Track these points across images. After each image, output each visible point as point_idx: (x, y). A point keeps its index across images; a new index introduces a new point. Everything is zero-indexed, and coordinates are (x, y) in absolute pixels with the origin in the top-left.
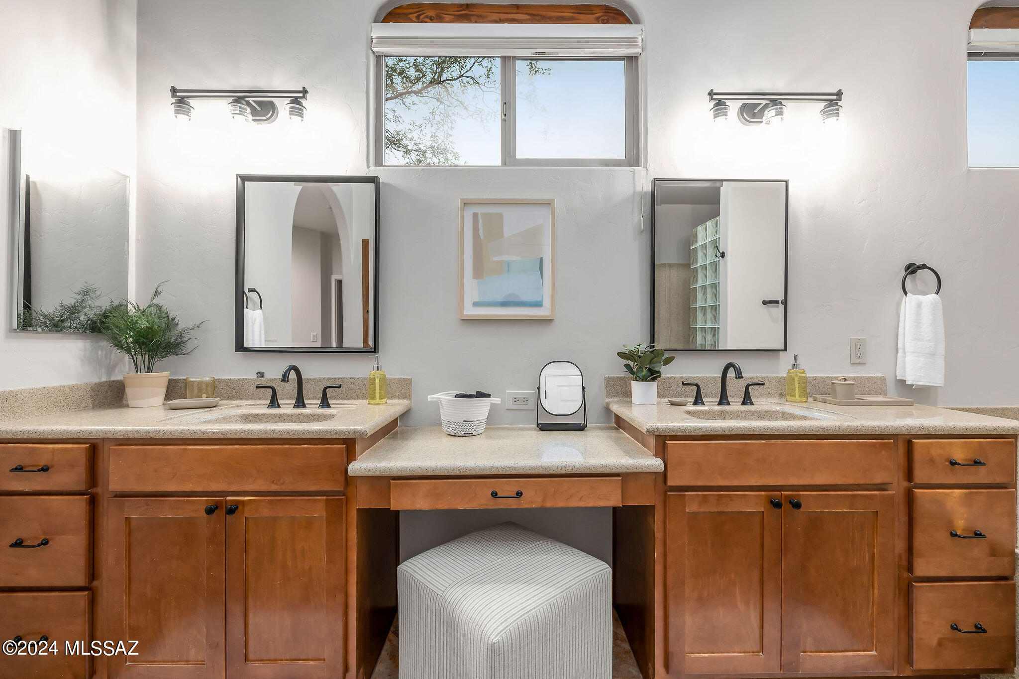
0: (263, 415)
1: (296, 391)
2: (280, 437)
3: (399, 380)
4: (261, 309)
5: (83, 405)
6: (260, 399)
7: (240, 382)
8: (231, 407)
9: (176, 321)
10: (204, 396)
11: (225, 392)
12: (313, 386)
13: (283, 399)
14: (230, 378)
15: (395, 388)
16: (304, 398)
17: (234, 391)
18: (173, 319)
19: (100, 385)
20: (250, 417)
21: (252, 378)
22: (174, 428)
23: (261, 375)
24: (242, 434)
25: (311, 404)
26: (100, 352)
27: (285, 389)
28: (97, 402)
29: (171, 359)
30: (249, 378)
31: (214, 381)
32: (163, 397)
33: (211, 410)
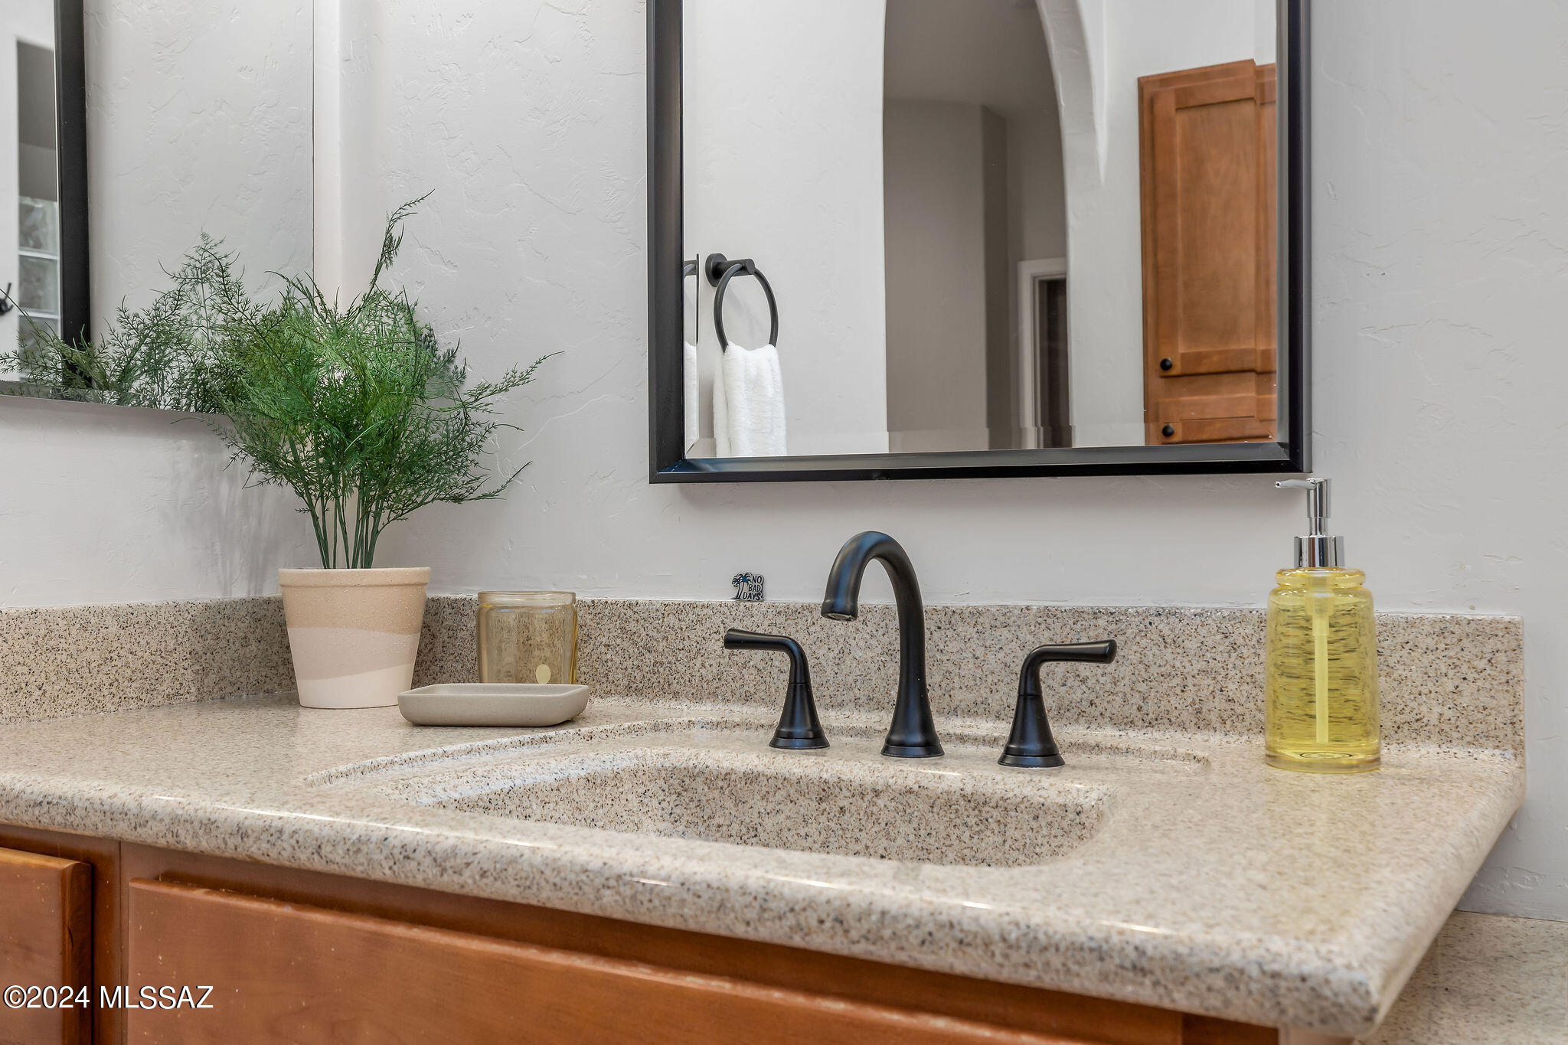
0: (751, 778)
1: (894, 669)
2: (798, 941)
3: (1443, 629)
4: (773, 341)
5: (165, 687)
6: (747, 699)
7: (672, 620)
8: (630, 730)
9: (458, 362)
10: (543, 672)
11: (617, 660)
12: (973, 644)
13: (841, 705)
14: (633, 599)
15: (1416, 676)
16: (933, 708)
17: (650, 658)
18: (451, 357)
19: (220, 612)
20: (699, 784)
21: (715, 600)
22: (331, 825)
23: (749, 586)
24: (608, 896)
25: (962, 739)
26: (224, 489)
27: (848, 660)
28: (213, 677)
29: (434, 513)
30: (705, 601)
31: (574, 609)
32: (404, 670)
33: (545, 740)
